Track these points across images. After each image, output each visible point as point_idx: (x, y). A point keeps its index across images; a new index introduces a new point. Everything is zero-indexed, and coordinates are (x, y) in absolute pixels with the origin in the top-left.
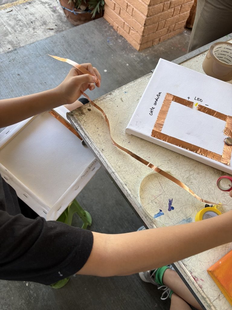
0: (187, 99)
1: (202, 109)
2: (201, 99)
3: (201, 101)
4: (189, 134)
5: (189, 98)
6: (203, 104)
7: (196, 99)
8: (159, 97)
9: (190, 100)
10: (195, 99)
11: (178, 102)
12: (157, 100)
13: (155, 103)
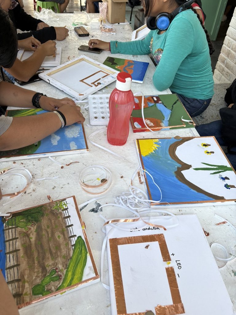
0: (170, 253)
1: (170, 273)
2: (181, 266)
3: (180, 268)
4: (132, 270)
5: (173, 254)
6: (177, 271)
7: (178, 262)
8: (153, 229)
9: (171, 257)
10: (176, 261)
11: (160, 247)
12: (149, 229)
13: (144, 229)
